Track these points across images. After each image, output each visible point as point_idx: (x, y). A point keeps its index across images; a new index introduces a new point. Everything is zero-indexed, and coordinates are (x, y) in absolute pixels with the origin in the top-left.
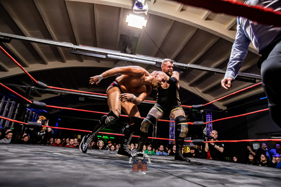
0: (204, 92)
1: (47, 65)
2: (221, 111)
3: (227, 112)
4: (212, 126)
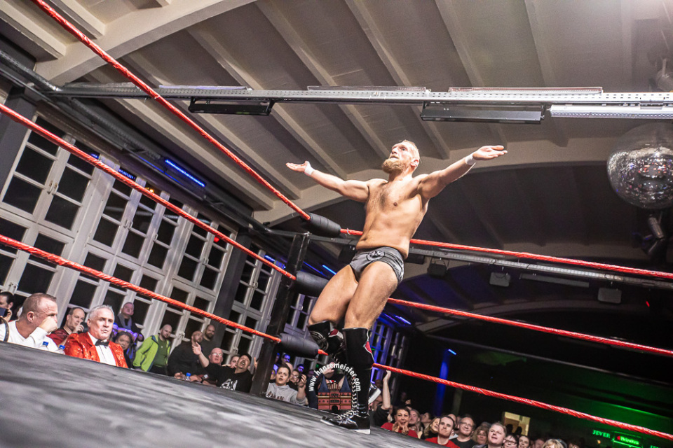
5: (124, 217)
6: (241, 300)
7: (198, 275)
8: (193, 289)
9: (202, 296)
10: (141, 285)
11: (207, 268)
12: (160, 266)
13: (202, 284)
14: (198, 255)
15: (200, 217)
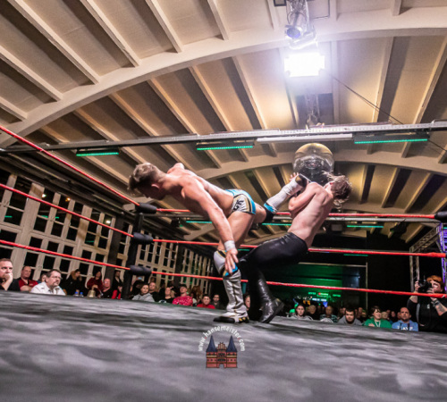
5: (50, 215)
6: (122, 253)
7: (96, 242)
8: (94, 251)
9: (99, 253)
10: (64, 253)
11: (101, 238)
12: (74, 239)
13: (99, 246)
14: (95, 231)
15: (94, 211)
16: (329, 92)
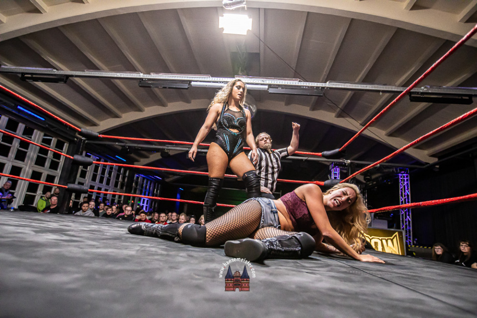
0: (391, 135)
1: (144, 112)
2: (426, 166)
3: (438, 166)
4: (409, 194)
7: (47, 164)
8: (45, 171)
9: (50, 174)
11: (52, 161)
13: (51, 167)
14: (46, 154)
15: (45, 135)
16: (257, 51)
